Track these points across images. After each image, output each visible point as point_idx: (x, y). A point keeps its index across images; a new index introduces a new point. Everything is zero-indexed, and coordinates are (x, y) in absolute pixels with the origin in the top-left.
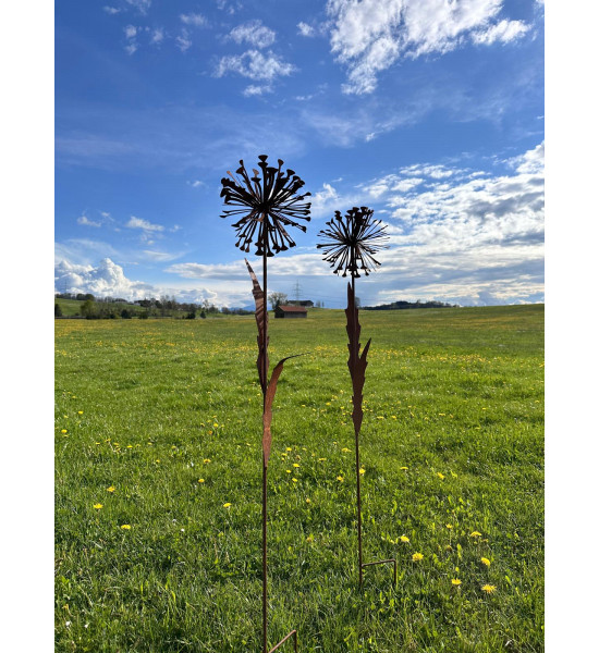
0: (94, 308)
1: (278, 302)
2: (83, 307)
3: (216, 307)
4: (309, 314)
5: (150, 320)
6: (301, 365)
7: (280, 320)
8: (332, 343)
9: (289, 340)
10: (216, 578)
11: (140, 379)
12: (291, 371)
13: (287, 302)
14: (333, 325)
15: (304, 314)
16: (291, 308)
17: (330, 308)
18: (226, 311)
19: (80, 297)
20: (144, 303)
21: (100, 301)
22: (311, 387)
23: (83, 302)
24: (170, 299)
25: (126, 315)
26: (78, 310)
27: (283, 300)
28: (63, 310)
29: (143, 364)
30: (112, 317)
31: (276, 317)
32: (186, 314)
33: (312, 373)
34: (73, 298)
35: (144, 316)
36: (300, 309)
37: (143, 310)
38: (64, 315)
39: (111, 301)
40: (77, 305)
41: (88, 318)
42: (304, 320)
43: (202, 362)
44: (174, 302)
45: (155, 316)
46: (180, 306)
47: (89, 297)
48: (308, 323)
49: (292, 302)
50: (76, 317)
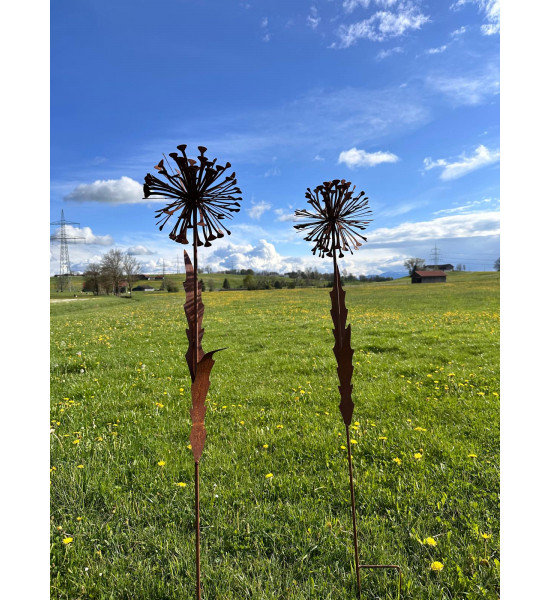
0: (253, 280)
1: (415, 268)
2: (245, 281)
3: (354, 275)
4: (448, 278)
5: (296, 290)
6: (420, 332)
7: (416, 285)
8: (466, 308)
9: (421, 306)
10: (229, 549)
11: (268, 343)
12: (407, 338)
13: (425, 267)
14: (474, 289)
15: (443, 278)
16: (430, 272)
17: (473, 271)
18: (363, 279)
19: (243, 272)
20: (292, 275)
21: (258, 274)
22: (422, 356)
23: (245, 276)
24: (313, 270)
25: (278, 285)
26: (242, 283)
27: (421, 265)
28: (231, 283)
29: (276, 330)
30: (267, 288)
31: (413, 282)
32: (326, 283)
33: (429, 342)
34: (238, 273)
35: (292, 286)
36: (439, 273)
37: (291, 280)
38: (232, 287)
39: (266, 275)
40: (241, 279)
41: (249, 289)
42: (442, 285)
43: (325, 328)
44: (316, 273)
45: (301, 285)
46: (321, 275)
47: (250, 272)
48: (445, 288)
49: (430, 267)
50: (240, 288)
